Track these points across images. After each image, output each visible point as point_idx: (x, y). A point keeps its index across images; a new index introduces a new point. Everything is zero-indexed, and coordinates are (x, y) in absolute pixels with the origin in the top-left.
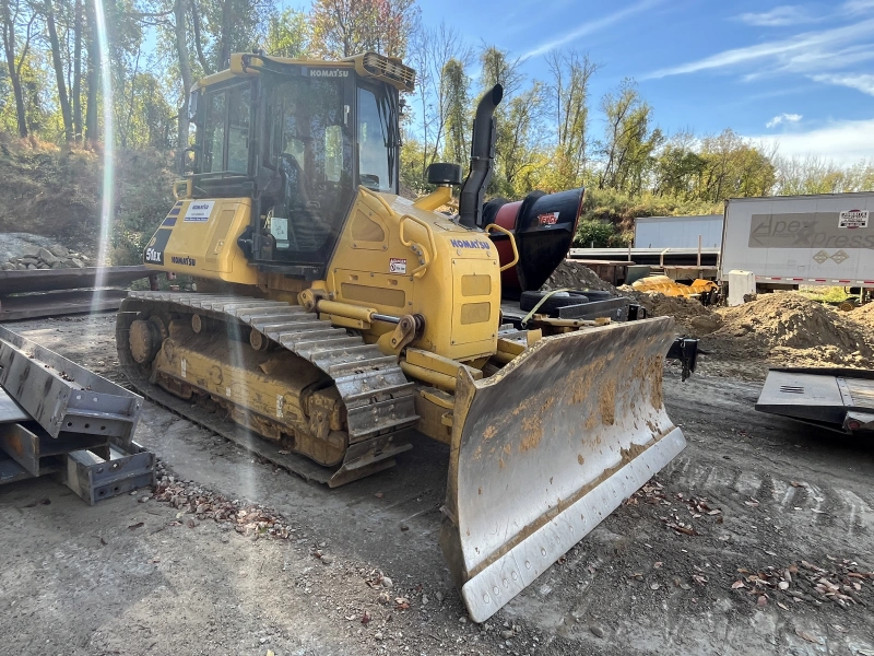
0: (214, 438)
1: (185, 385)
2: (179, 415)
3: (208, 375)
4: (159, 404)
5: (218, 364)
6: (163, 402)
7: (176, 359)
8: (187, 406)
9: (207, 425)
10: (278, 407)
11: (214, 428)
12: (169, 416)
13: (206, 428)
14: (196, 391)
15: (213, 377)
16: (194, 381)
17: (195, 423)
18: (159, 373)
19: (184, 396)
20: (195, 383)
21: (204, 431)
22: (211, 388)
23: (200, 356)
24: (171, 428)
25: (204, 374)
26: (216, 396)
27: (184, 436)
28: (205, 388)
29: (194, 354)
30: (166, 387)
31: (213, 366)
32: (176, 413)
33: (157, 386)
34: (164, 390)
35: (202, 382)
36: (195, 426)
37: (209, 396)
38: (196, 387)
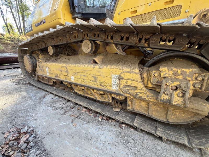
0: (68, 103)
1: (50, 79)
2: (48, 92)
3: (60, 72)
4: (39, 88)
5: (64, 65)
6: (41, 87)
7: (44, 68)
8: (51, 88)
9: (63, 96)
10: (113, 82)
11: (67, 98)
12: (44, 93)
13: (62, 98)
14: (55, 81)
15: (63, 72)
16: (53, 76)
17: (57, 95)
18: (38, 76)
19: (50, 84)
20: (54, 77)
21: (62, 99)
22: (62, 78)
23: (54, 64)
24: (44, 100)
25: (58, 72)
26: (66, 82)
27: (52, 104)
28: (59, 79)
29: (51, 63)
30: (42, 81)
31: (62, 67)
32: (47, 91)
33: (39, 81)
34: (42, 82)
35: (57, 76)
36: (57, 97)
37: (61, 82)
38: (54, 79)
